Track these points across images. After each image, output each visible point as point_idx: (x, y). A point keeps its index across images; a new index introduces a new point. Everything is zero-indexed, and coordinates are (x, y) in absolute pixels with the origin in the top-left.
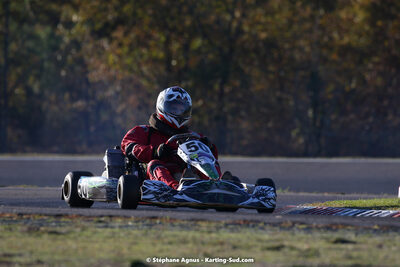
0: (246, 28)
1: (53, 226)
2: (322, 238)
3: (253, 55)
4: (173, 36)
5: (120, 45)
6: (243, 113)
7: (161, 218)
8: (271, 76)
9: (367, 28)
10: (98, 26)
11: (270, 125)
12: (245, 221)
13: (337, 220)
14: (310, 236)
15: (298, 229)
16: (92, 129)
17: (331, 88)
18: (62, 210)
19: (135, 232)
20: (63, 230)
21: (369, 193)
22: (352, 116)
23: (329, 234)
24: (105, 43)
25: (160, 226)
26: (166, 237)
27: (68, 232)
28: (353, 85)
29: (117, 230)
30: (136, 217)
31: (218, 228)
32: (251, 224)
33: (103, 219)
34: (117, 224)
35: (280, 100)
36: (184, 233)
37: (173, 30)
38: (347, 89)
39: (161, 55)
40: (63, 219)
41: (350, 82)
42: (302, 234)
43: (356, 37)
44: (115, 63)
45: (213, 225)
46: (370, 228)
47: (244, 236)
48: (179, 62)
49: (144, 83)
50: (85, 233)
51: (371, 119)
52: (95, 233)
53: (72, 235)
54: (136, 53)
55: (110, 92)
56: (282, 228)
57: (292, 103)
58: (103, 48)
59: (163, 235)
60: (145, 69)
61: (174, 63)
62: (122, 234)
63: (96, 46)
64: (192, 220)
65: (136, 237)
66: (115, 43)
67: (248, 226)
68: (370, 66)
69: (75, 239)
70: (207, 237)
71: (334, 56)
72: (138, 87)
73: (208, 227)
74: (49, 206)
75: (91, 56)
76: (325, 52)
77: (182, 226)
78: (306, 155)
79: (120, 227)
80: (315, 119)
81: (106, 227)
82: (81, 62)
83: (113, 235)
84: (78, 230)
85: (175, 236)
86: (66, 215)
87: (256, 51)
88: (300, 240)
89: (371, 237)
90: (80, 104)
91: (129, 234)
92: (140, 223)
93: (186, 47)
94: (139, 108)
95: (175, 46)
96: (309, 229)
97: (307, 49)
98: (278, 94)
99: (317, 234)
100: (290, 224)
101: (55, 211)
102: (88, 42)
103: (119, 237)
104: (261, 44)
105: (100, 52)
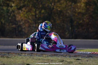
0: (55, 8)
1: (7, 55)
2: (73, 59)
3: (57, 14)
4: (37, 9)
5: (24, 12)
6: (54, 28)
7: (34, 54)
8: (61, 19)
9: (84, 8)
10: (19, 7)
11: (61, 31)
12: (54, 54)
13: (77, 54)
14: (70, 58)
15: (67, 56)
16: (17, 32)
17: (75, 22)
18: (10, 52)
19: (27, 57)
20: (10, 56)
21: (85, 48)
22: (81, 29)
23: (75, 58)
24: (20, 11)
25: (34, 56)
26: (35, 58)
27: (11, 57)
28: (81, 22)
29: (23, 56)
30: (28, 53)
31: (48, 56)
32: (56, 55)
33: (19, 54)
34: (23, 55)
35: (63, 25)
36: (39, 57)
37: (37, 8)
38: (79, 22)
39: (34, 14)
40: (10, 54)
41: (80, 21)
42: (68, 58)
43: (82, 10)
44: (23, 16)
45: (47, 55)
46: (85, 56)
47: (54, 58)
48: (38, 16)
49: (30, 21)
50: (15, 57)
51: (85, 30)
52: (18, 57)
53: (12, 58)
54: (28, 13)
55: (21, 23)
56: (63, 56)
57: (66, 26)
58: (20, 12)
59: (34, 58)
60: (30, 17)
61: (37, 16)
62: (24, 58)
63: (18, 12)
64: (42, 54)
65: (28, 58)
66: (23, 11)
67: (55, 56)
68: (85, 17)
69: (13, 58)
70: (45, 58)
71: (76, 15)
72: (28, 22)
73: (45, 56)
74: (6, 51)
75: (17, 14)
76: (74, 14)
77: (39, 56)
78: (69, 38)
79: (24, 56)
80: (71, 30)
81: (20, 56)
82: (14, 16)
83: (22, 58)
84: (14, 56)
85: (37, 58)
86: (11, 53)
87: (57, 13)
88: (68, 59)
89: (85, 58)
90: (14, 26)
91: (26, 57)
92: (29, 55)
93: (40, 12)
94: (29, 27)
95: (37, 12)
96: (70, 57)
97: (70, 13)
98: (63, 24)
99: (72, 58)
100: (66, 55)
101: (8, 52)
102: (16, 11)
103: (23, 58)
104: (58, 12)
105: (19, 13)
